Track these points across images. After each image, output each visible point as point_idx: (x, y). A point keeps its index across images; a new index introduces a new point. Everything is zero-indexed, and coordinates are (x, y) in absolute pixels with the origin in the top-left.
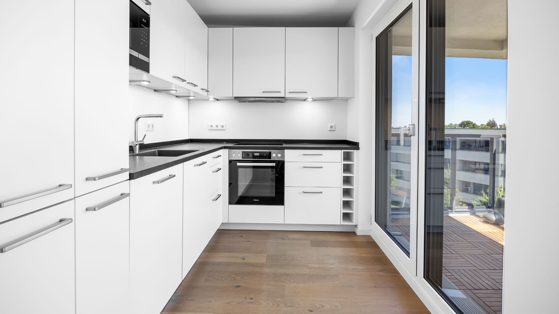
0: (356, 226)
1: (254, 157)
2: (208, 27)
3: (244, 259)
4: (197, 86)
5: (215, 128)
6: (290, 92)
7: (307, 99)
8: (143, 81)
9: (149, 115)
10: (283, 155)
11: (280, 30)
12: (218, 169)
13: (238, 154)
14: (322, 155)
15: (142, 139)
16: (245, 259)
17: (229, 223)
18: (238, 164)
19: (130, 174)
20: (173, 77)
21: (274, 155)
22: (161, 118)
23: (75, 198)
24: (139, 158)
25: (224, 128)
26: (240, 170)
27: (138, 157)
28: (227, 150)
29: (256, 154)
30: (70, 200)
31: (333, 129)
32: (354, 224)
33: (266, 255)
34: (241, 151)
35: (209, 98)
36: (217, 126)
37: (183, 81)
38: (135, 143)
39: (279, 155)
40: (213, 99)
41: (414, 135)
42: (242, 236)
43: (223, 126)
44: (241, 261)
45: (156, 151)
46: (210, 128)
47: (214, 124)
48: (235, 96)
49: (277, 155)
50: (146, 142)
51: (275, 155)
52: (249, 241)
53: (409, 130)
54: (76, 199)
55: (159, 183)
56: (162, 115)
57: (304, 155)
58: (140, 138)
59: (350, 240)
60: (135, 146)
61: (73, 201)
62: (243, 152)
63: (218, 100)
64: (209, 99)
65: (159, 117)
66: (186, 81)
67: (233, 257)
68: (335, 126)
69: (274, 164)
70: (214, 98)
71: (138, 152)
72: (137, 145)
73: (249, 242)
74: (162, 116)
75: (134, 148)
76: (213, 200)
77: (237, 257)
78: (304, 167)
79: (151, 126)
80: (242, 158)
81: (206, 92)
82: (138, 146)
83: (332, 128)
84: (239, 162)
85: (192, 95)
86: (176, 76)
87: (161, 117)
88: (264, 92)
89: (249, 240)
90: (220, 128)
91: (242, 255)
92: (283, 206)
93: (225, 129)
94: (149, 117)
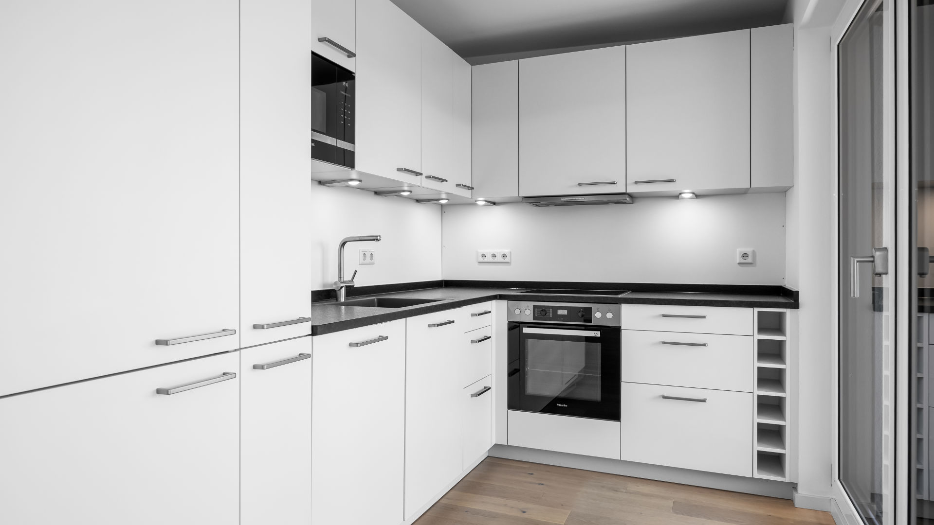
0: (794, 486)
1: (557, 317)
2: (472, 64)
3: (524, 512)
4: (446, 181)
5: (491, 259)
6: (636, 183)
7: (680, 194)
8: (351, 180)
9: (360, 237)
10: (618, 316)
11: (613, 53)
12: (485, 337)
13: (525, 311)
14: (704, 317)
15: (350, 279)
16: (527, 513)
17: (507, 447)
18: (526, 330)
19: (313, 327)
20: (398, 170)
21: (598, 315)
22: (378, 242)
23: (240, 349)
24: (345, 309)
25: (507, 260)
26: (530, 342)
27: (343, 307)
28: (504, 303)
29: (560, 312)
30: (235, 350)
31: (749, 260)
32: (787, 479)
33: (569, 512)
34: (531, 304)
35: (476, 201)
36: (494, 255)
37: (417, 175)
38: (338, 285)
39: (609, 315)
40: (484, 203)
41: (886, 273)
42: (532, 474)
43: (504, 256)
44: (519, 514)
45: (374, 299)
46: (481, 259)
47: (488, 251)
48: (523, 194)
49: (604, 315)
50: (358, 283)
51: (601, 315)
52: (542, 484)
53: (873, 262)
54: (242, 350)
55: (357, 346)
56: (380, 236)
57: (664, 316)
58: (347, 277)
59: (771, 514)
60: (340, 290)
61: (239, 352)
62: (535, 307)
63: (494, 204)
64: (478, 202)
65: (374, 240)
66: (421, 174)
67: (506, 505)
68: (754, 252)
69: (597, 334)
70: (486, 201)
71: (343, 300)
72: (342, 287)
73: (542, 486)
74: (379, 238)
75: (338, 292)
76: (472, 395)
77: (512, 507)
78: (665, 343)
79: (368, 256)
80: (534, 320)
81: (468, 191)
82: (343, 289)
83: (744, 258)
84: (528, 327)
85: (444, 196)
86: (403, 168)
87: (378, 240)
88: (580, 185)
89: (542, 482)
90: (499, 258)
91: (523, 505)
92: (618, 423)
93: (510, 261)
94: (360, 240)
